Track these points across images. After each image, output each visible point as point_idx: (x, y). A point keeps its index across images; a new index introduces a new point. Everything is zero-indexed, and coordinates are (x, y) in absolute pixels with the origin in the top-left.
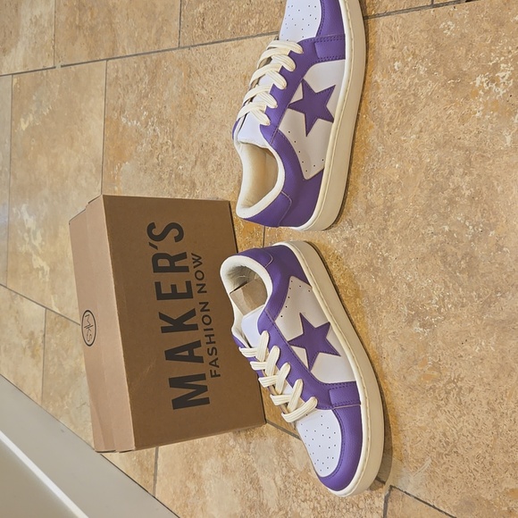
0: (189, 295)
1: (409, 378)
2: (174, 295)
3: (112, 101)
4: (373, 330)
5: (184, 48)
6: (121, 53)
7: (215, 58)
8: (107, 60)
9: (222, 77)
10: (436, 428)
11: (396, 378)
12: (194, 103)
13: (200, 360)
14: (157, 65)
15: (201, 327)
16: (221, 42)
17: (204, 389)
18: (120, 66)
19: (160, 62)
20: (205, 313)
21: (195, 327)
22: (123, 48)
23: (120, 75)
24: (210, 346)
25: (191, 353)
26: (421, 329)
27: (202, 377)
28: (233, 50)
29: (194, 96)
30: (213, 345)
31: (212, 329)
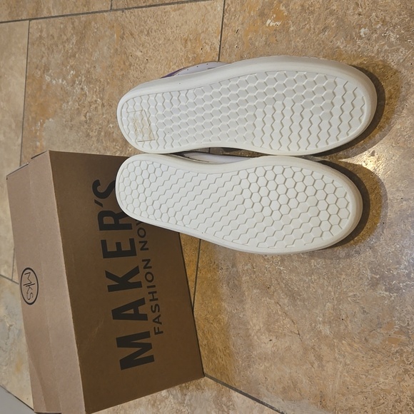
0: (132, 252)
1: (371, 341)
2: (119, 253)
3: (34, 60)
4: (330, 292)
5: (116, 10)
6: (45, 14)
7: (152, 20)
8: (30, 20)
9: (159, 40)
10: (402, 392)
11: (356, 340)
12: (127, 64)
13: (144, 317)
14: (86, 26)
15: (145, 284)
16: (159, 5)
17: (149, 347)
18: (44, 25)
19: (90, 23)
20: (148, 270)
21: (138, 285)
22: (48, 9)
23: (44, 34)
24: (154, 303)
25: (136, 311)
26: (387, 293)
27: (147, 335)
28: (173, 13)
29: (128, 57)
30: (155, 302)
31: (154, 286)
